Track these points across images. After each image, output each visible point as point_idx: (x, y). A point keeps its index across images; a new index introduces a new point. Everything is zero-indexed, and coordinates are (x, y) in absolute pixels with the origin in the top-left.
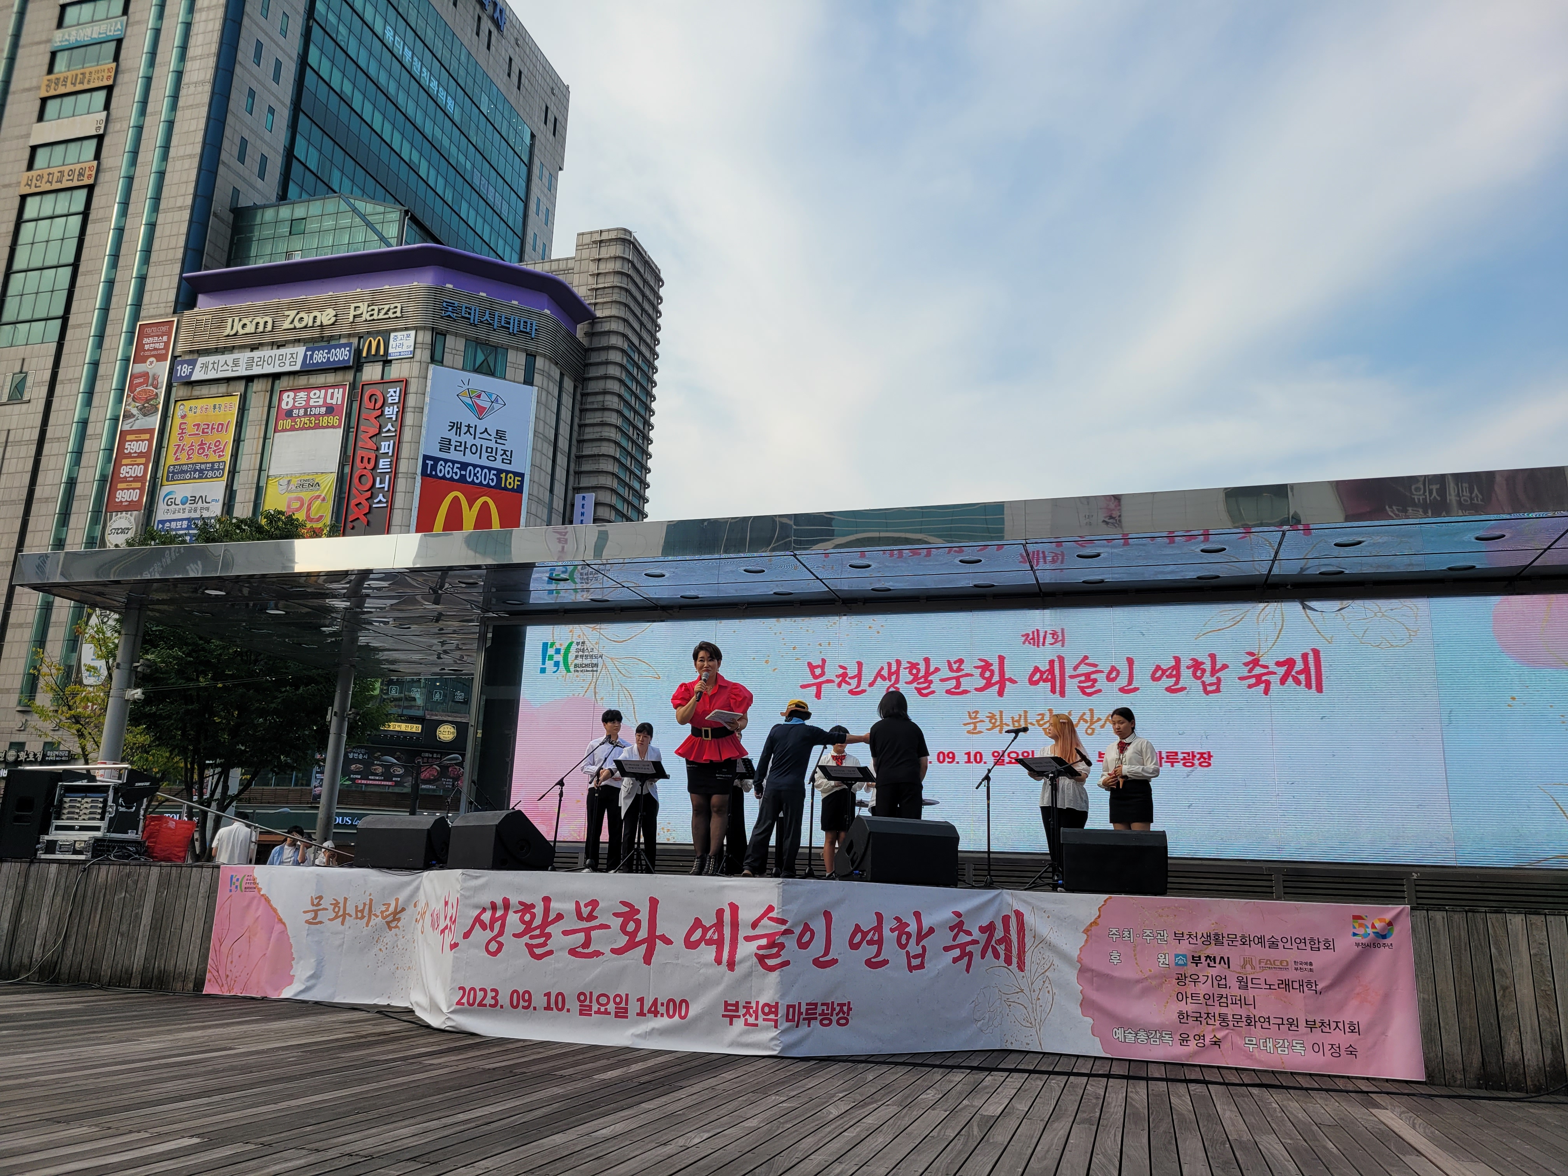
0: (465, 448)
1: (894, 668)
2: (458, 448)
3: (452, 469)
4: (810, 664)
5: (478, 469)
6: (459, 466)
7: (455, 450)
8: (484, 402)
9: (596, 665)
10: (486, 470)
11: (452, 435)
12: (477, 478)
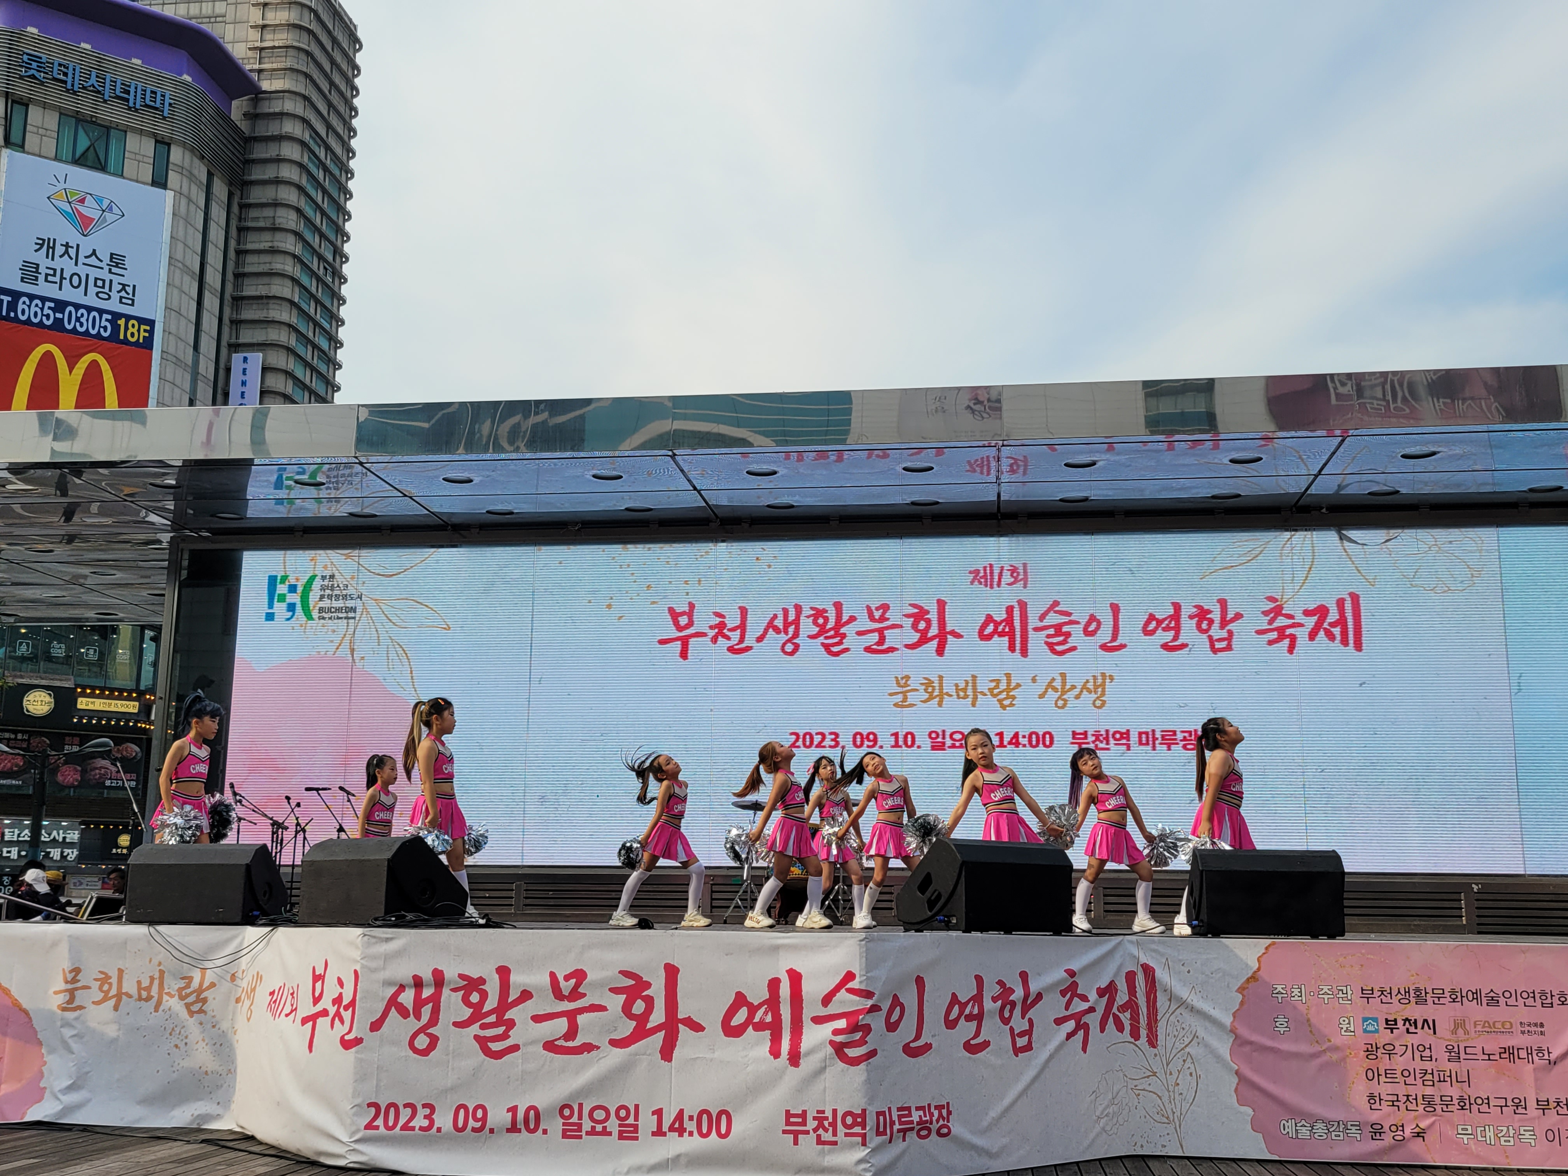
0: (62, 278)
1: (792, 617)
2: (50, 278)
3: (42, 309)
4: (671, 611)
5: (82, 311)
6: (52, 305)
7: (46, 280)
8: (90, 210)
9: (353, 610)
10: (94, 313)
11: (40, 258)
12: (82, 325)
